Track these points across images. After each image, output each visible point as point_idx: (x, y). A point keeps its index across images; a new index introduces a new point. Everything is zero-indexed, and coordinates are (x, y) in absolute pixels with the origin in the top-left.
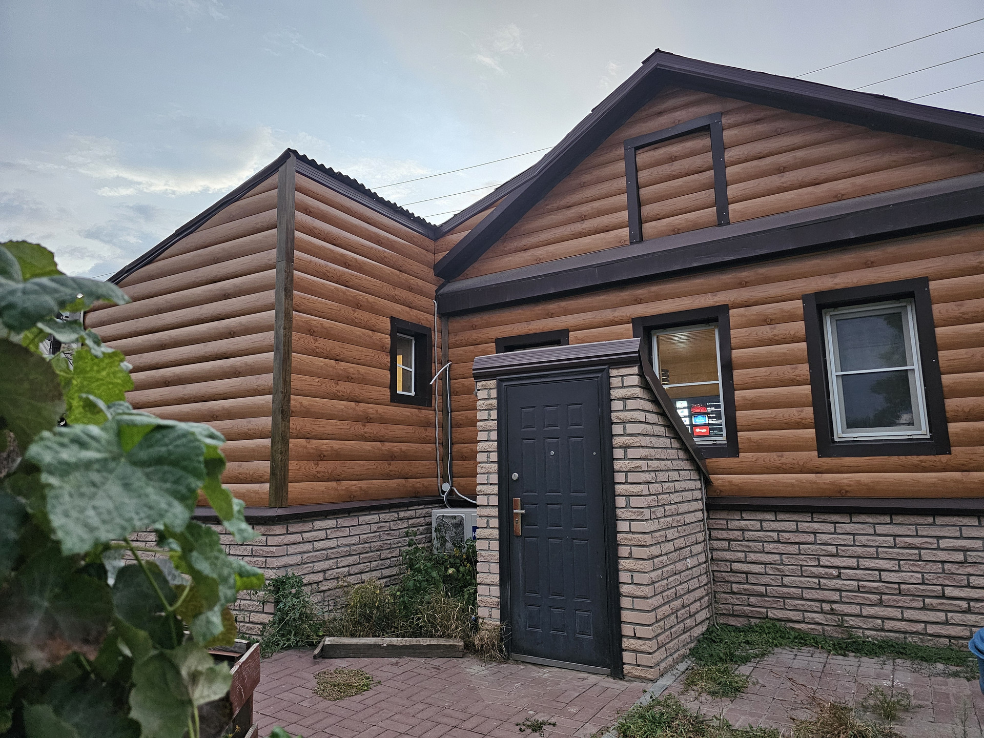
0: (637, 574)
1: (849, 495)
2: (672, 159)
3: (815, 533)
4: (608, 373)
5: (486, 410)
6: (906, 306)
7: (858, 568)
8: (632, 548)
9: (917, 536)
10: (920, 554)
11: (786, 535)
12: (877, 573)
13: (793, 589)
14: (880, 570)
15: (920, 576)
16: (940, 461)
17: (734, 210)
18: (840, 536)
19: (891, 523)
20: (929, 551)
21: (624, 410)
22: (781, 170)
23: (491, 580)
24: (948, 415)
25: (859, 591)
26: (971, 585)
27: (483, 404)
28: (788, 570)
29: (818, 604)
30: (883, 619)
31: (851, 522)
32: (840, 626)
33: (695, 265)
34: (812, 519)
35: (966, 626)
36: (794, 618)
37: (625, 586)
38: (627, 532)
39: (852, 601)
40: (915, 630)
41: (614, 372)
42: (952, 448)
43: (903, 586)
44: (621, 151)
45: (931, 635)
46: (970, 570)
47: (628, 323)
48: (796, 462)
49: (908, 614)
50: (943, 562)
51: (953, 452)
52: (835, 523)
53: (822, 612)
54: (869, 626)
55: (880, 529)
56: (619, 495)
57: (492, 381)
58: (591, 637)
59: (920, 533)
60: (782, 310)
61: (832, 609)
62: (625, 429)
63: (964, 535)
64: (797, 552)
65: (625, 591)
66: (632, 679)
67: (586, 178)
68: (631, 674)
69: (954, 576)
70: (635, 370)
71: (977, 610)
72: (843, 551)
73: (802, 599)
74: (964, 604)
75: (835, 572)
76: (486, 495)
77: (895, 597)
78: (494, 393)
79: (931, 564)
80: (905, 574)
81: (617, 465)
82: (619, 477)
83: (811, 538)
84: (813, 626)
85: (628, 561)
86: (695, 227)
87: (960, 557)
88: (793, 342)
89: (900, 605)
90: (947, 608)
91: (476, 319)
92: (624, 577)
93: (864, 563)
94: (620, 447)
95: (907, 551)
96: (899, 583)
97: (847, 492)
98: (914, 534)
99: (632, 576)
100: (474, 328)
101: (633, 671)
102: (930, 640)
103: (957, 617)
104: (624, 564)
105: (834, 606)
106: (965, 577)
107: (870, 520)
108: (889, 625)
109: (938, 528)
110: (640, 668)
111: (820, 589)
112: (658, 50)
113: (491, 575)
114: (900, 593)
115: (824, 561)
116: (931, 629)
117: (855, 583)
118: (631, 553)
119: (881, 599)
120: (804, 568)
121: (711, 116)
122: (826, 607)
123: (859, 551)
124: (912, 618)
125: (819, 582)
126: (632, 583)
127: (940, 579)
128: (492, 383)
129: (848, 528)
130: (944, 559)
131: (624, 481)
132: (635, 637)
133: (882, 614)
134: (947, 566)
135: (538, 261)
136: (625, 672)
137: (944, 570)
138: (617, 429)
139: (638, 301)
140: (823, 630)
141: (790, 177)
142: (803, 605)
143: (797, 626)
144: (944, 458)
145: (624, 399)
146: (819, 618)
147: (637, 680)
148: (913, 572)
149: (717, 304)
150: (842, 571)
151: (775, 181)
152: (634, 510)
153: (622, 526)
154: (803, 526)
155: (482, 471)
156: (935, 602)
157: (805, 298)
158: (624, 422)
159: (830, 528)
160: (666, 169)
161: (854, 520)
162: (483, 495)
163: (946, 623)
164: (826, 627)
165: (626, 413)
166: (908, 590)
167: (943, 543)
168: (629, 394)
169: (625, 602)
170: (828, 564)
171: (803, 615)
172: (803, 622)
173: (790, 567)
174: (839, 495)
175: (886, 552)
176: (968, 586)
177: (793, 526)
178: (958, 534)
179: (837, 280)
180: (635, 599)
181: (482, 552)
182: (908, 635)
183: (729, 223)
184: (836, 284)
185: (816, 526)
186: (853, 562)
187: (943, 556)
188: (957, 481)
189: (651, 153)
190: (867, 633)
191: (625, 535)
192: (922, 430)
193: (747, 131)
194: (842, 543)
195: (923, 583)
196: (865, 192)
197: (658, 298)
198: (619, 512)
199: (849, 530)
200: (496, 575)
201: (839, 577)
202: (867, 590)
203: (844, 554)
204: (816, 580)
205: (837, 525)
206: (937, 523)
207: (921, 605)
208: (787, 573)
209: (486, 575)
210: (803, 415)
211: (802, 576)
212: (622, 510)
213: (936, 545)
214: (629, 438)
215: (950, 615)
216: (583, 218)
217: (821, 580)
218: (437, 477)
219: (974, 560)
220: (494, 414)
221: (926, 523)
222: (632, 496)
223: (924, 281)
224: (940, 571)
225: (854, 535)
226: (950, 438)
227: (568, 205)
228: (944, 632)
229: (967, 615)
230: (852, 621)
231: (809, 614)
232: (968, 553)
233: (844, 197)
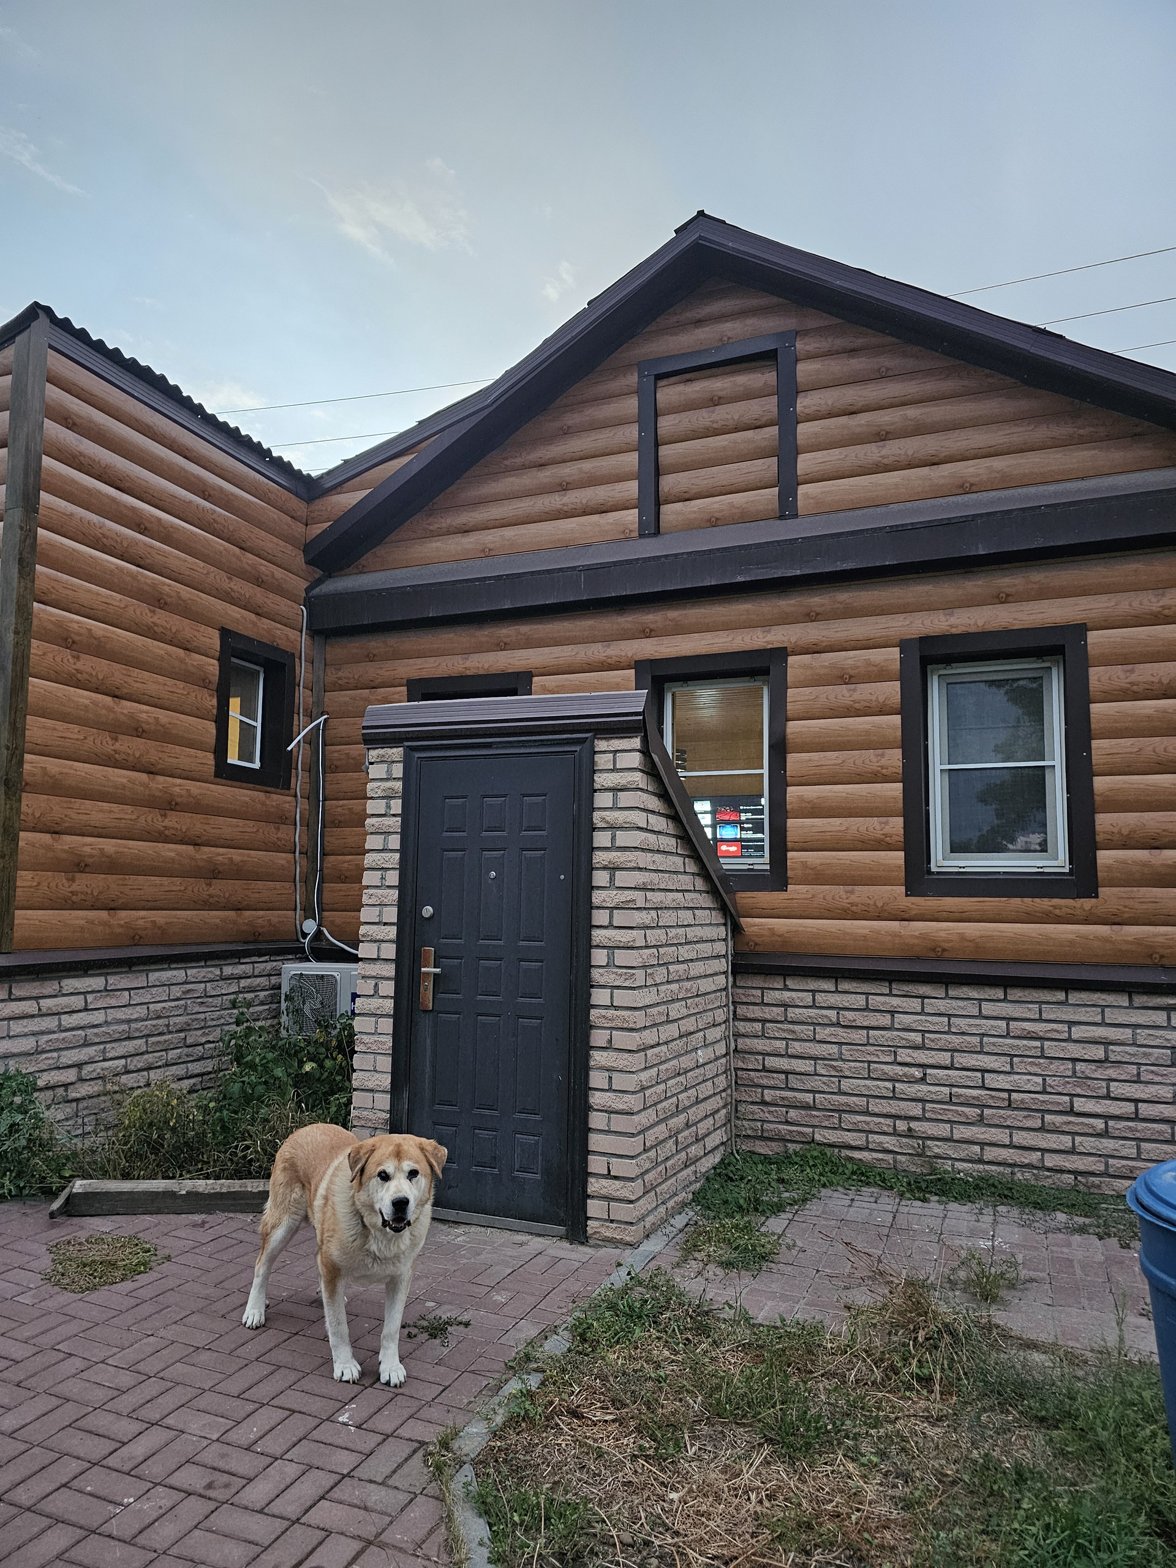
0: (619, 1074)
1: (946, 955)
2: (715, 401)
3: (892, 1013)
4: (593, 746)
5: (383, 798)
6: (1050, 668)
7: (951, 1067)
8: (614, 1032)
9: (1041, 1020)
10: (1042, 1048)
11: (850, 1015)
12: (979, 1075)
13: (854, 1099)
14: (984, 1071)
15: (1040, 1080)
16: (1082, 907)
17: (807, 496)
18: (930, 1018)
19: (1005, 1000)
20: (1056, 1043)
21: (615, 808)
22: (882, 436)
23: (377, 1082)
24: (1098, 838)
25: (950, 1102)
26: (1112, 1095)
27: (378, 788)
28: (850, 1069)
29: (889, 1121)
30: (983, 1144)
31: (947, 997)
32: (919, 1155)
33: (740, 579)
34: (891, 991)
35: (1100, 1156)
36: (853, 1143)
37: (598, 1094)
38: (606, 1007)
39: (940, 1117)
40: (1027, 1161)
41: (601, 745)
42: (1100, 889)
43: (1014, 1095)
44: (632, 379)
45: (1049, 1169)
46: (1112, 1073)
47: (629, 667)
48: (871, 902)
49: (1020, 1138)
50: (1074, 1060)
51: (1100, 895)
52: (923, 997)
53: (895, 1133)
54: (963, 1155)
55: (988, 1008)
56: (598, 946)
57: (395, 750)
58: (538, 1177)
59: (1045, 1016)
60: (868, 663)
61: (910, 1129)
62: (613, 838)
63: (1107, 1021)
64: (865, 1041)
65: (598, 1101)
66: (600, 1243)
67: (573, 419)
68: (597, 1236)
69: (1089, 1082)
70: (636, 742)
71: (1117, 1133)
72: (933, 1041)
73: (867, 1113)
74: (1099, 1124)
75: (917, 1073)
76: (375, 941)
77: (1002, 1112)
78: (398, 770)
79: (1057, 1063)
80: (1019, 1077)
81: (597, 897)
82: (600, 917)
83: (885, 1020)
84: (880, 1156)
85: (605, 1054)
86: (744, 518)
87: (1099, 1052)
88: (881, 713)
89: (1008, 1123)
90: (1076, 1129)
91: (376, 644)
92: (597, 1079)
93: (961, 1060)
94: (605, 868)
95: (1025, 1042)
96: (1009, 1091)
97: (944, 950)
98: (1037, 1016)
99: (610, 1078)
100: (371, 658)
101: (602, 1230)
102: (1048, 1177)
103: (1087, 1144)
104: (598, 1058)
105: (914, 1125)
106: (1104, 1084)
107: (974, 993)
108: (990, 1154)
109: (1071, 1009)
110: (614, 1225)
111: (894, 1098)
112: (701, 213)
113: (377, 1075)
114: (1010, 1105)
115: (904, 1055)
116: (1050, 1161)
117: (946, 1090)
118: (610, 1041)
119: (981, 1115)
120: (873, 1066)
121: (781, 335)
122: (901, 1126)
123: (956, 1040)
124: (1024, 1143)
125: (894, 1087)
126: (610, 1090)
127: (1069, 1086)
128: (397, 753)
129: (943, 1005)
130: (1077, 1056)
131: (606, 923)
132: (608, 1176)
133: (982, 1137)
134: (1080, 1066)
135: (487, 553)
136: (590, 1231)
137: (1074, 1072)
138: (601, 839)
139: (647, 633)
140: (895, 1161)
141: (894, 449)
142: (867, 1123)
143: (857, 1155)
144: (1087, 903)
145: (615, 790)
146: (889, 1142)
147: (607, 1244)
148: (1030, 1074)
149: (770, 646)
150: (929, 1071)
151: (871, 453)
152: (620, 971)
153: (599, 997)
154: (875, 1001)
155: (370, 902)
156: (1059, 1119)
157: (904, 645)
158: (613, 828)
159: (915, 1004)
160: (702, 418)
161: (951, 993)
162: (371, 941)
163: (1072, 1151)
164: (899, 1157)
165: (617, 814)
166: (1022, 1101)
167: (1077, 1032)
168: (623, 782)
169: (596, 1120)
170: (908, 1060)
171: (867, 1137)
172: (866, 1149)
173: (852, 1064)
174: (932, 954)
175: (994, 1044)
176: (1108, 1097)
177: (860, 1001)
178: (1098, 1019)
179: (953, 620)
180: (612, 1115)
181: (365, 1037)
182: (1016, 1170)
183: (796, 516)
184: (951, 626)
185: (895, 1002)
186: (945, 1058)
187: (1075, 1050)
188: (1106, 940)
189: (681, 388)
190: (959, 1165)
191: (603, 1012)
192: (1058, 860)
193: (837, 367)
194: (932, 1028)
195: (1044, 1092)
196: (1006, 482)
197: (679, 630)
198: (596, 974)
199: (943, 1010)
200: (385, 1076)
201: (923, 1080)
202: (962, 1100)
203: (933, 1045)
204: (889, 1085)
205: (926, 1001)
206: (1070, 1002)
207: (1039, 1124)
208: (847, 1074)
209: (368, 1074)
210: (888, 829)
211: (869, 1078)
212: (601, 970)
213: (1067, 1035)
214: (619, 854)
215: (1078, 1139)
216: (564, 487)
217: (897, 1085)
218: (295, 910)
219: (1119, 1058)
220: (397, 806)
221: (1054, 1000)
222: (618, 948)
223: (1080, 630)
224: (1070, 1073)
225: (949, 1016)
226: (1099, 874)
227: (542, 461)
228: (1068, 1166)
229: (1103, 1140)
230: (937, 1148)
231: (876, 1137)
232: (1111, 1047)
233: (974, 489)
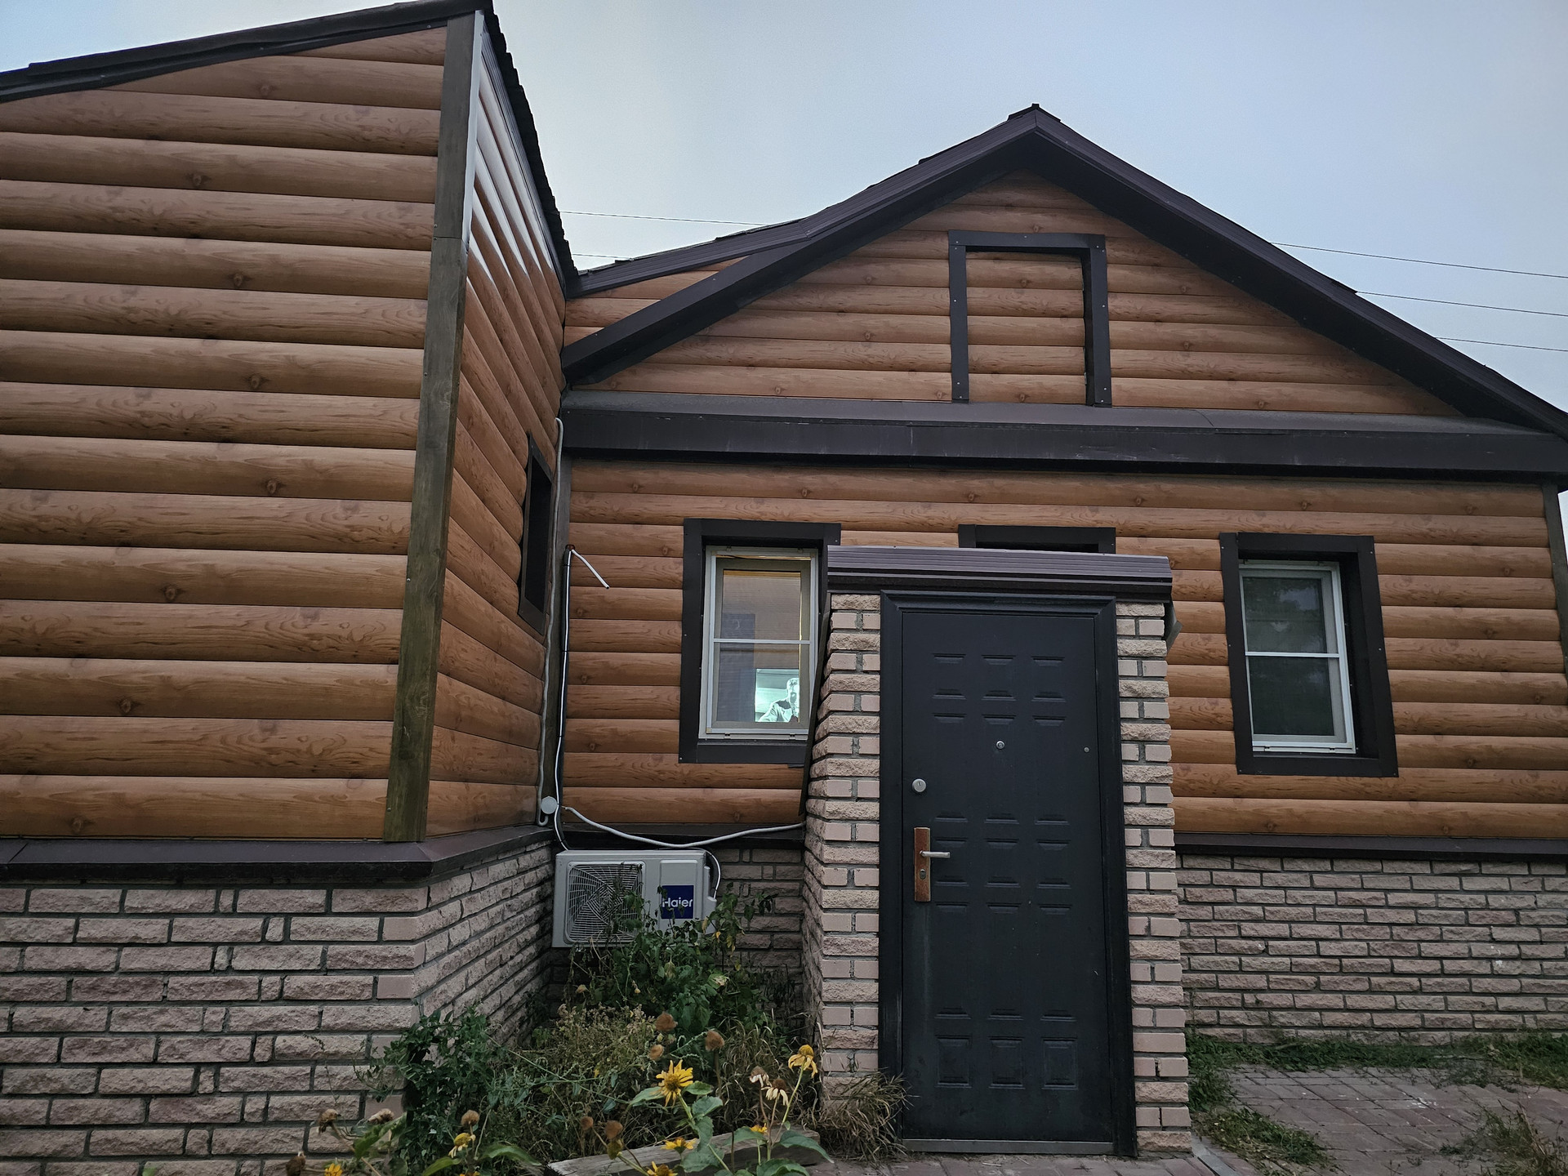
0: (1161, 963)
1: (1277, 830)
2: (1023, 284)
3: (1234, 888)
4: (1114, 609)
5: (852, 651)
6: (1330, 572)
7: (1291, 938)
8: (1152, 918)
9: (1363, 889)
10: (1365, 915)
11: (1197, 891)
12: (1313, 943)
13: (1205, 975)
14: (1318, 940)
15: (1364, 945)
16: (1386, 786)
17: (1119, 388)
18: (1268, 891)
19: (1332, 872)
20: (1376, 910)
21: (1141, 676)
22: (1186, 347)
23: (858, 992)
24: (1396, 724)
25: (1291, 972)
26: (1423, 955)
27: (846, 639)
28: (1199, 945)
29: (1238, 996)
30: (1321, 1010)
31: (1283, 870)
32: (1266, 1026)
33: (1079, 457)
34: (1232, 866)
35: (1416, 1011)
36: (1206, 1020)
37: (1140, 988)
38: (1141, 891)
39: (1282, 987)
40: (1359, 1023)
41: (1122, 609)
42: (1399, 769)
43: (1345, 961)
44: (943, 245)
45: (1378, 1028)
46: (1421, 934)
48: (1208, 780)
49: (1354, 1001)
50: (1391, 925)
51: (1400, 773)
52: (1261, 872)
53: (1244, 1007)
54: (1305, 1022)
55: (1319, 880)
56: (1130, 826)
57: (867, 598)
58: (1074, 1087)
59: (1366, 885)
60: (1192, 551)
61: (1258, 1002)
62: (1141, 709)
63: (1415, 887)
64: (1210, 916)
65: (1141, 996)
66: (1152, 1154)
67: (877, 270)
68: (1150, 1146)
69: (1404, 944)
70: (1160, 610)
71: (1429, 989)
72: (1272, 913)
73: (1217, 989)
74: (1415, 981)
75: (1261, 946)
76: (847, 820)
77: (1336, 977)
78: (873, 621)
79: (1377, 928)
80: (1348, 943)
81: (1128, 772)
82: (1131, 794)
83: (1228, 895)
84: (1231, 1031)
85: (1145, 942)
86: (1052, 399)
87: (1409, 916)
88: (1205, 599)
89: (1341, 988)
90: (1397, 988)
91: (644, 475)
92: (1138, 971)
93: (1298, 931)
94: (1133, 741)
95: (1351, 910)
96: (1340, 957)
97: (1275, 826)
98: (1360, 886)
99: (1152, 969)
101: (1155, 1140)
102: (1378, 1036)
103: (1407, 1001)
104: (1139, 947)
105: (1261, 996)
106: (1416, 945)
107: (1306, 867)
108: (1330, 1018)
109: (1386, 878)
110: (1168, 1133)
111: (1241, 971)
112: (1035, 107)
113: (856, 984)
114: (1341, 970)
115: (1248, 929)
116: (1380, 1019)
117: (1287, 960)
118: (1148, 928)
119: (1318, 984)
120: (1220, 941)
121: (1088, 237)
122: (1249, 999)
123: (1293, 912)
124: (1357, 1006)
125: (1240, 960)
126: (1153, 982)
127: (1388, 949)
128: (871, 600)
129: (1280, 879)
130: (1394, 921)
131: (1138, 800)
132: (1159, 1078)
133: (1321, 1003)
134: (1396, 930)
135: (780, 394)
136: (1141, 1142)
137: (1392, 935)
138: (1128, 709)
139: (971, 498)
140: (1245, 1035)
141: (1196, 360)
142: (1217, 999)
143: (1210, 1032)
144: (1390, 782)
145: (1140, 658)
146: (1239, 1016)
147: (1162, 1155)
148: (1356, 940)
149: (1099, 526)
150: (1271, 943)
151: (1178, 360)
152: (1157, 851)
153: (1135, 880)
154: (1220, 876)
155: (838, 772)
156: (1382, 980)
157: (1223, 538)
158: (1139, 698)
159: (1255, 878)
160: (1012, 297)
161: (1287, 866)
162: (841, 820)
163: (1395, 1010)
164: (1248, 1030)
165: (1144, 683)
166: (1352, 966)
167: (1393, 899)
168: (1150, 649)
169: (1141, 1017)
170: (1252, 933)
171: (1218, 1014)
172: (1219, 1025)
173: (1201, 940)
174: (1264, 830)
175: (1325, 914)
176: (1420, 957)
177: (1204, 877)
178: (1408, 886)
179: (1265, 520)
180: (1158, 1010)
181: (838, 937)
182: (1351, 1031)
183: (1110, 405)
184: (1264, 526)
185: (1238, 876)
186: (1283, 929)
187: (1392, 916)
188: (1407, 814)
189: (990, 264)
190: (1303, 1033)
191: (1139, 897)
192: (1345, 742)
193: (1142, 277)
194: (1271, 901)
195: (1369, 956)
197: (1004, 498)
198: (1130, 855)
199: (1280, 882)
200: (868, 983)
201: (1265, 952)
202: (1301, 969)
203: (1272, 917)
204: (1235, 958)
205: (1265, 875)
206: (1385, 871)
207: (1366, 986)
208: (1198, 950)
209: (843, 983)
210: (1218, 709)
211: (1218, 954)
212: (1135, 851)
213: (1384, 901)
214: (1149, 725)
215: (1399, 997)
216: (868, 338)
217: (1243, 959)
218: (537, 784)
219: (1426, 921)
221: (1373, 870)
222: (1153, 826)
223: (1369, 541)
224: (1388, 937)
225: (1285, 888)
226: (1398, 755)
227: (842, 307)
228: (1394, 1023)
229: (1419, 997)
230: (1283, 1018)
231: (1226, 1012)
232: (1420, 911)
233: (1268, 407)
